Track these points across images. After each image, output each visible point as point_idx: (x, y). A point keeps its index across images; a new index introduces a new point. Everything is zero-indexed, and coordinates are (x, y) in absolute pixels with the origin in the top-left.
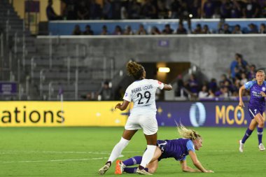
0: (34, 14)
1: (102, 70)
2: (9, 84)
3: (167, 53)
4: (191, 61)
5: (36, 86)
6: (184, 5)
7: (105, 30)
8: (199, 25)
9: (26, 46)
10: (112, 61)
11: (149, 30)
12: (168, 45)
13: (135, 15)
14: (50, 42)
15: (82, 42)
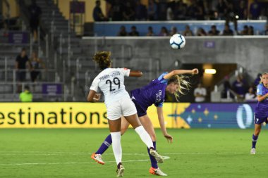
0: (79, 14)
1: (148, 71)
2: (54, 85)
3: (214, 55)
4: (238, 62)
5: (82, 87)
6: (231, 6)
7: (151, 31)
8: (246, 27)
9: (71, 47)
10: (158, 62)
11: (195, 31)
12: (214, 46)
13: (181, 16)
14: (96, 43)
15: (128, 43)
